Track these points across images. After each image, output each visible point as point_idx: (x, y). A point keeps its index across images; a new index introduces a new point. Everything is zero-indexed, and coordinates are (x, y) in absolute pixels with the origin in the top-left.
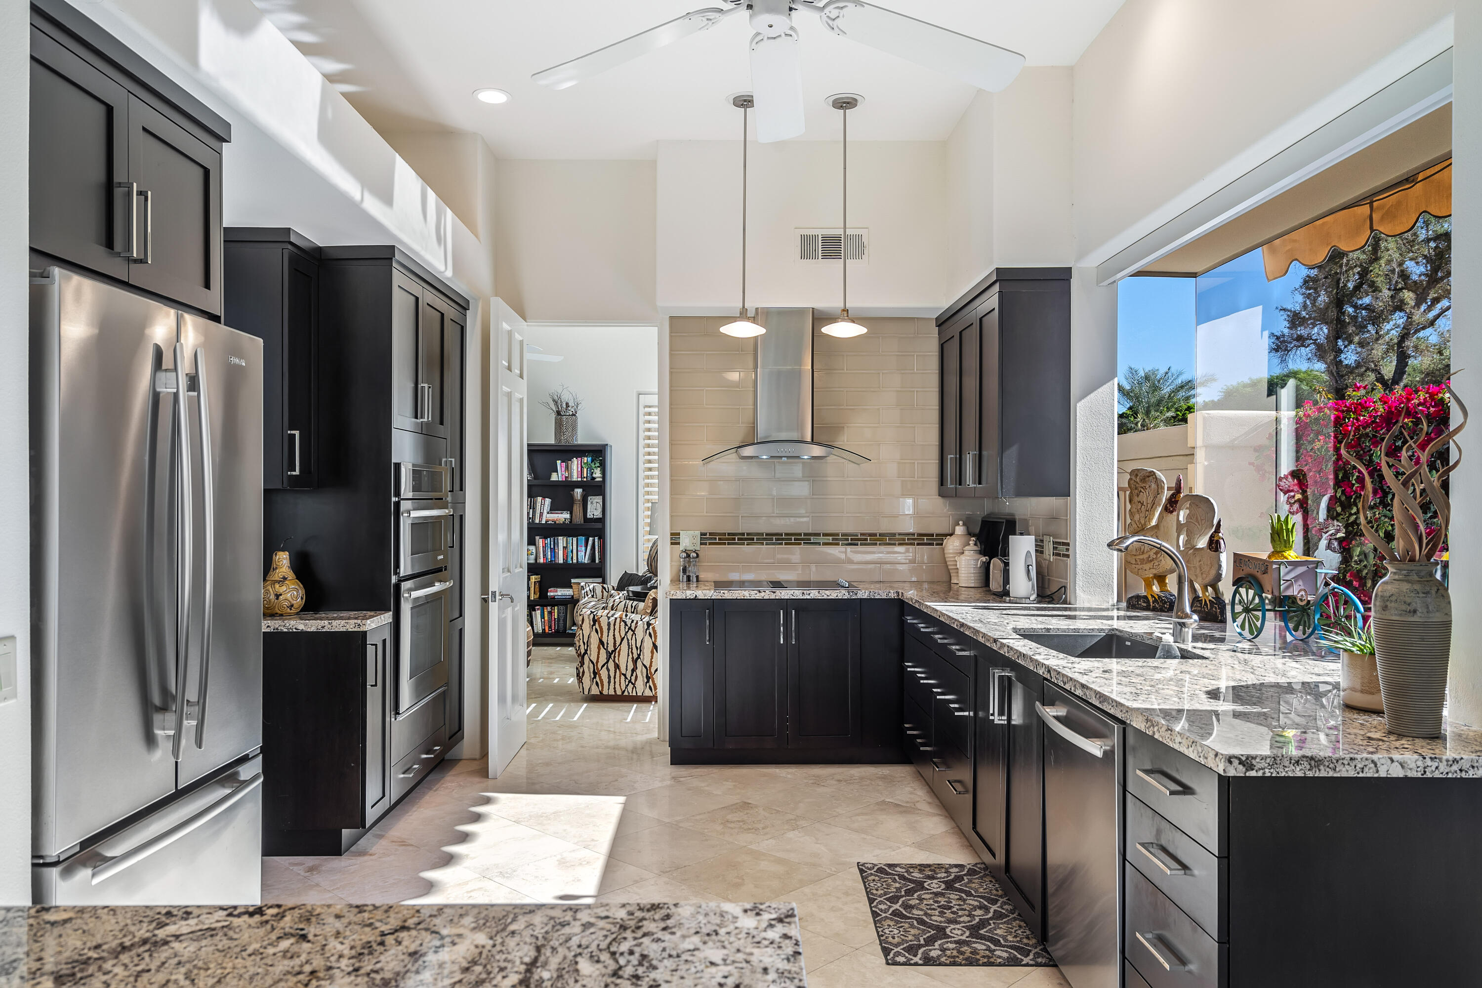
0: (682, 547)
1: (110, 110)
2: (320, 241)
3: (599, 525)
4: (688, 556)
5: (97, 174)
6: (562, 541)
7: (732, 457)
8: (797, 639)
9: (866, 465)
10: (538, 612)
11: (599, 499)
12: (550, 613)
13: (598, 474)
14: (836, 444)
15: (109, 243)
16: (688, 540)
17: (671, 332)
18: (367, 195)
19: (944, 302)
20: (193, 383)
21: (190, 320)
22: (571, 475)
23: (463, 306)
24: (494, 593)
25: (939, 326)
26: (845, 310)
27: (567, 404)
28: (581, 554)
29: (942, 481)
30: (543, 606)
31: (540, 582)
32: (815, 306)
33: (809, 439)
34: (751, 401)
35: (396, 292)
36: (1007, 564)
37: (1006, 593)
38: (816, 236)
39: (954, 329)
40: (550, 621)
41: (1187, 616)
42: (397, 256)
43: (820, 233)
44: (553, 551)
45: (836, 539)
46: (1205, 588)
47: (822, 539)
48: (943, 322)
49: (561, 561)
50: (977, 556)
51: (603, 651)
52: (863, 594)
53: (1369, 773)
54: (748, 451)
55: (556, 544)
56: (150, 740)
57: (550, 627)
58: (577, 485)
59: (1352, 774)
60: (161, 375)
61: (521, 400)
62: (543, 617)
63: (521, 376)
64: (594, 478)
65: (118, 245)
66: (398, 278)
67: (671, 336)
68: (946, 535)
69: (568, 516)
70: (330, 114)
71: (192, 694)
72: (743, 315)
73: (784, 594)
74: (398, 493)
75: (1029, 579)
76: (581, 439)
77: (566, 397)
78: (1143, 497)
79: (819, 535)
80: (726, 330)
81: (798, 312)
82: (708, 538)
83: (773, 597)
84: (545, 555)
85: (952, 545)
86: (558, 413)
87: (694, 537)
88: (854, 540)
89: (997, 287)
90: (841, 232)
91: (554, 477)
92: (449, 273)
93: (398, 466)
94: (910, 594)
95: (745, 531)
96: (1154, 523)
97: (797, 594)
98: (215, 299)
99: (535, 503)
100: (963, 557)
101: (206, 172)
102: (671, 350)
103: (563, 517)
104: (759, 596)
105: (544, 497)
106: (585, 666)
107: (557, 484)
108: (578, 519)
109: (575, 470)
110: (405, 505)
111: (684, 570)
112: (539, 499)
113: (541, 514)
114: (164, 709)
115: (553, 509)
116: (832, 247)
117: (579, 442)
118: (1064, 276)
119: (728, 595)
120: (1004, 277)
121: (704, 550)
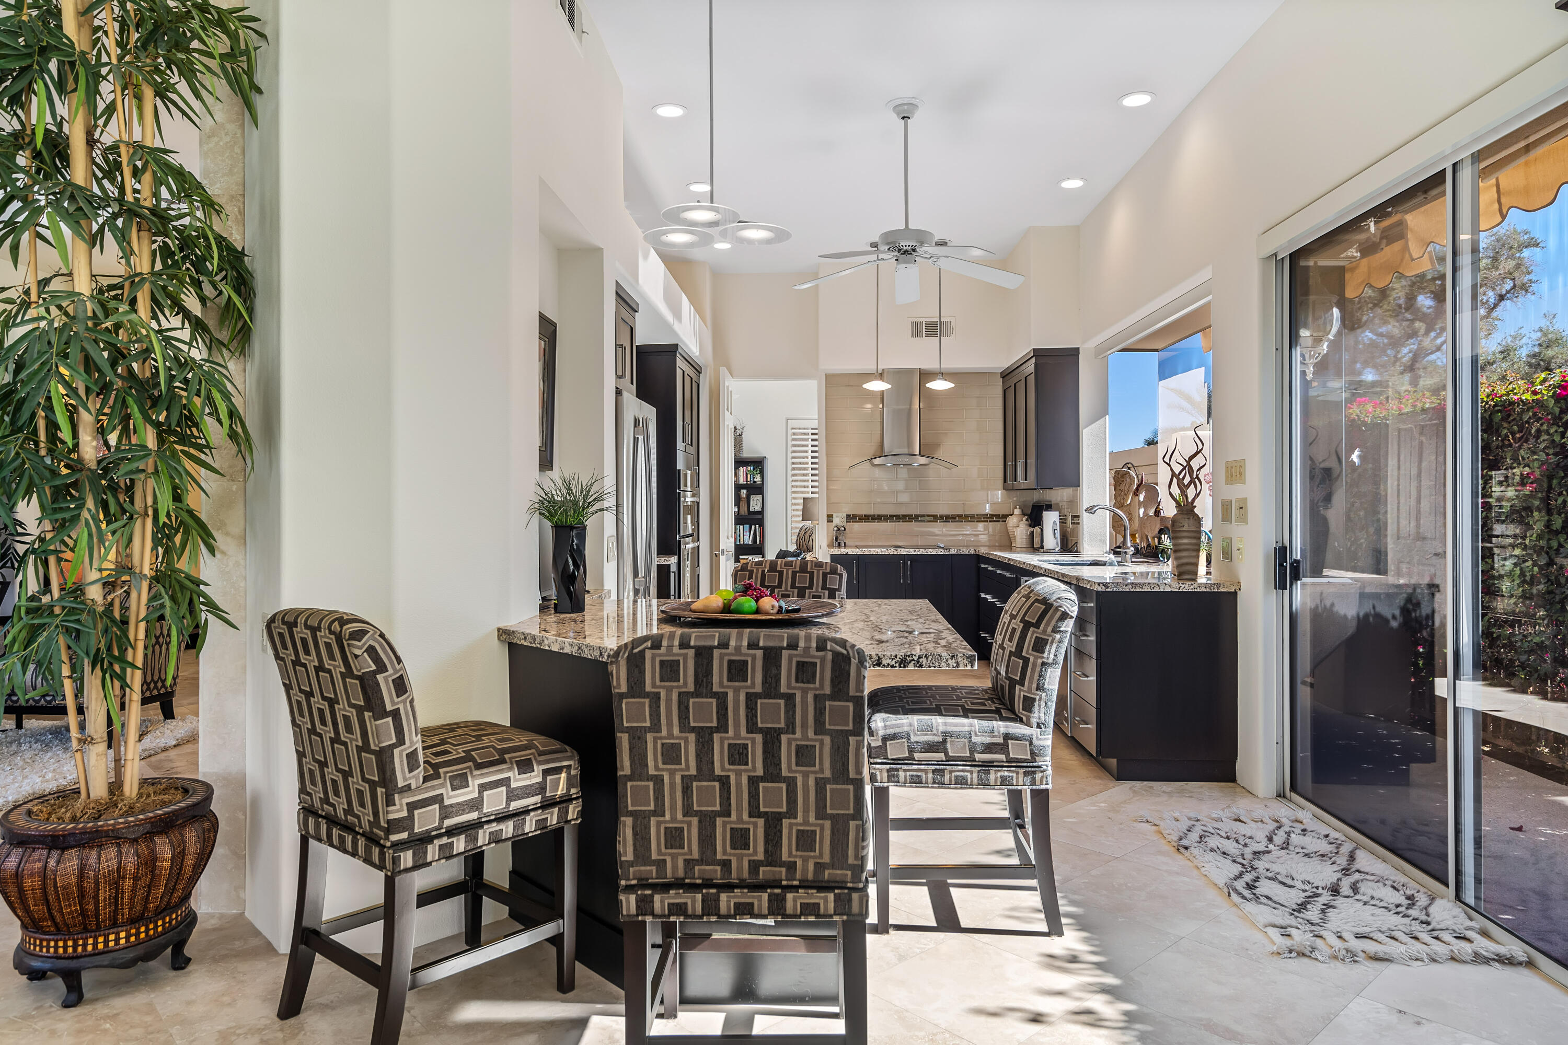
0: (834, 524)
3: (760, 516)
4: (839, 529)
7: (868, 464)
8: (912, 580)
9: (955, 470)
11: (760, 497)
13: (758, 479)
14: (935, 456)
16: (838, 520)
17: (826, 384)
19: (1005, 363)
21: (643, 404)
22: (738, 480)
23: (699, 371)
24: (723, 550)
25: (1003, 378)
26: (940, 372)
28: (747, 538)
29: (1005, 481)
32: (922, 367)
33: (917, 453)
34: (880, 429)
35: (678, 370)
36: (1042, 530)
37: (1042, 547)
38: (921, 323)
39: (1011, 382)
41: (1128, 548)
42: (679, 348)
43: (924, 320)
45: (935, 518)
46: (1153, 538)
47: (926, 519)
48: (1006, 375)
50: (1028, 528)
52: (953, 551)
53: (1156, 590)
54: (877, 461)
58: (742, 487)
59: (1149, 590)
60: (636, 430)
64: (755, 482)
66: (680, 363)
67: (826, 387)
68: (1008, 515)
69: (737, 510)
70: (666, 284)
71: (643, 573)
72: (877, 376)
73: (903, 552)
74: (679, 488)
75: (1055, 538)
76: (751, 453)
78: (1122, 487)
79: (924, 515)
80: (866, 386)
81: (910, 372)
82: (851, 518)
83: (896, 553)
85: (1012, 521)
87: (842, 517)
88: (947, 519)
89: (1033, 360)
90: (938, 320)
92: (697, 354)
93: (679, 472)
94: (983, 551)
95: (877, 513)
96: (1129, 502)
97: (912, 551)
98: (634, 389)
100: (1018, 529)
101: (632, 328)
102: (826, 395)
104: (887, 553)
108: (744, 512)
109: (741, 475)
111: (836, 539)
114: (637, 577)
116: (932, 329)
117: (745, 455)
118: (1075, 352)
119: (867, 552)
120: (1038, 354)
121: (849, 526)
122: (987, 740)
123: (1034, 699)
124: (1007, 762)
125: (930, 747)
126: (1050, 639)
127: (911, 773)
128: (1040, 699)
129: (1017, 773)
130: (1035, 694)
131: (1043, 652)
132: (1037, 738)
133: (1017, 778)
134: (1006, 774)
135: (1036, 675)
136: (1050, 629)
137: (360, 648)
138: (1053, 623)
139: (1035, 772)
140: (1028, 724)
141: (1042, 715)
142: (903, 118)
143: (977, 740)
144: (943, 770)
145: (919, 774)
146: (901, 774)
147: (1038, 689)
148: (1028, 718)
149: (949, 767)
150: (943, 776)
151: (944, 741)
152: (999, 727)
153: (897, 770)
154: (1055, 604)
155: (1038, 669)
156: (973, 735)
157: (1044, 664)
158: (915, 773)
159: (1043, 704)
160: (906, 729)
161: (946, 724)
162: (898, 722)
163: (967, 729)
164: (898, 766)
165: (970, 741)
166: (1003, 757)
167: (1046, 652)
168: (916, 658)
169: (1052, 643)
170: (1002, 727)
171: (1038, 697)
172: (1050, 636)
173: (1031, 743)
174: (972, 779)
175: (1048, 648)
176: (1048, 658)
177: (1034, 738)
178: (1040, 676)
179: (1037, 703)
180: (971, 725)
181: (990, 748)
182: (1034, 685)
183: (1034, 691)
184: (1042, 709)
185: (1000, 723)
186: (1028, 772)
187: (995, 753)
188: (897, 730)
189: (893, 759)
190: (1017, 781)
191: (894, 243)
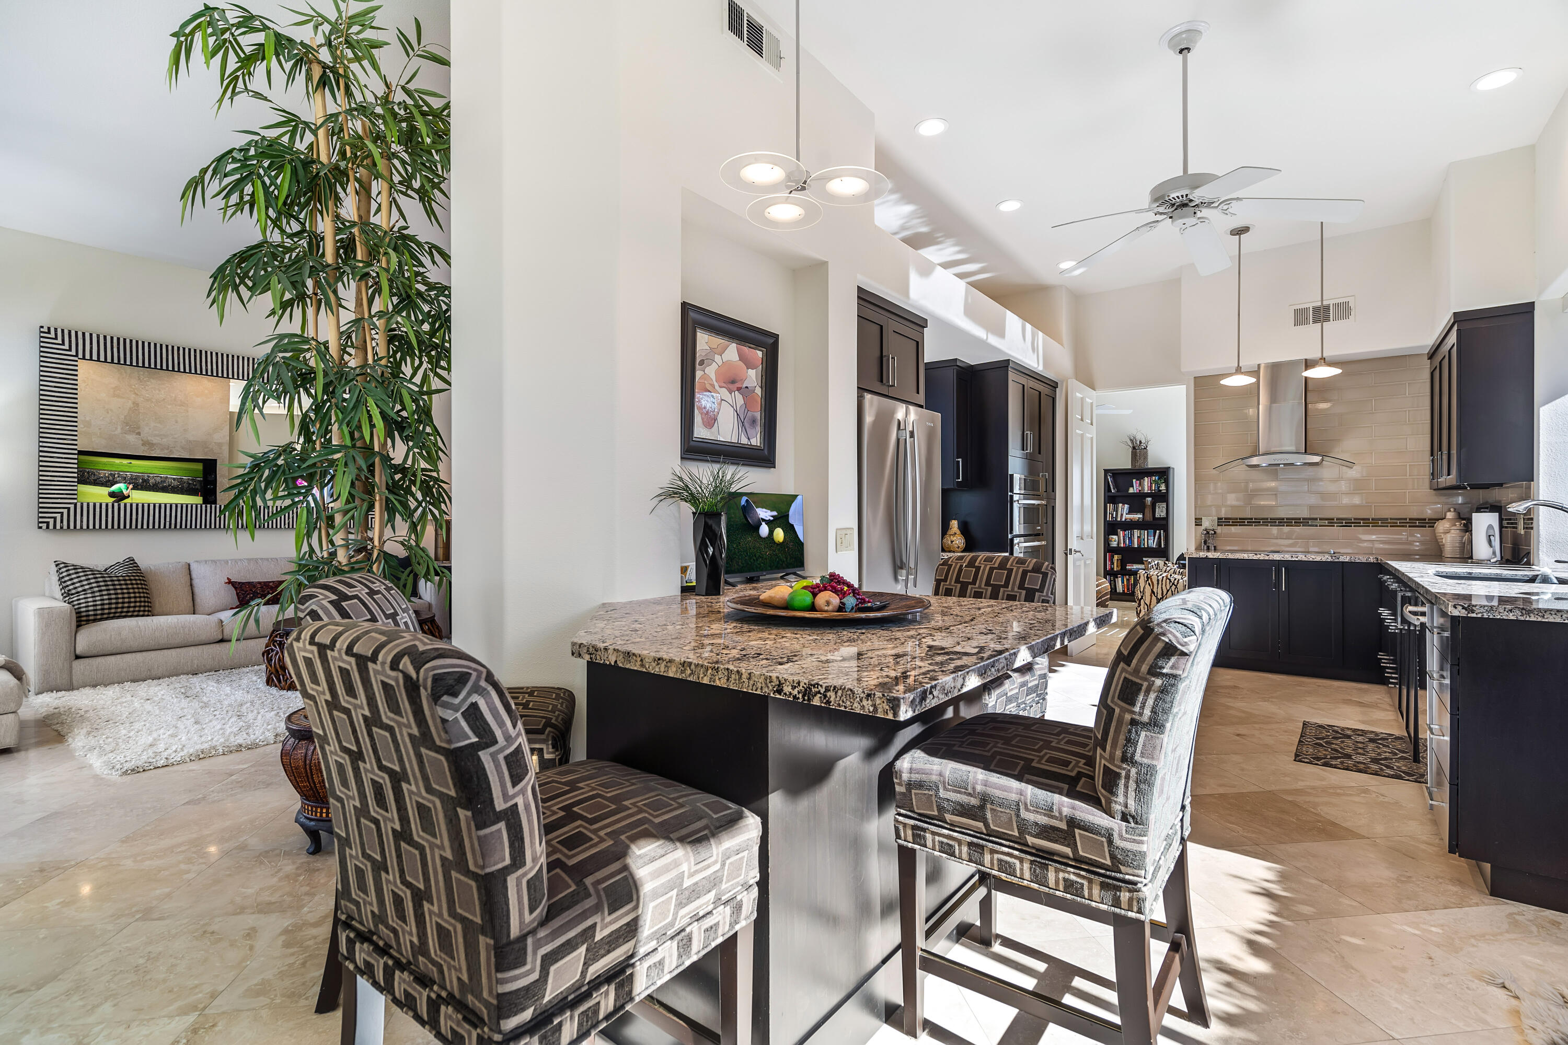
0: (1203, 527)
1: (881, 327)
2: (973, 362)
3: (1164, 522)
4: (1208, 533)
5: (878, 354)
6: (1136, 533)
7: (1240, 465)
8: (1287, 588)
10: (1120, 579)
11: (1164, 505)
12: (1128, 580)
13: (1163, 487)
14: (1327, 454)
15: (882, 381)
16: (1209, 522)
17: (1195, 387)
18: (990, 336)
20: (912, 435)
21: (911, 408)
22: (1143, 489)
23: (1054, 385)
25: (1430, 359)
26: (1323, 359)
27: (1141, 442)
28: (1151, 542)
29: (1432, 478)
30: (1123, 575)
31: (1121, 560)
33: (1303, 451)
34: (1256, 428)
35: (1011, 384)
38: (1308, 309)
39: (1438, 362)
40: (1128, 586)
42: (1011, 364)
43: (1311, 306)
44: (1131, 539)
45: (1331, 522)
47: (1318, 522)
48: (1432, 354)
49: (1136, 546)
51: (1154, 598)
52: (1345, 558)
54: (1255, 461)
55: (1132, 535)
56: (896, 580)
57: (1128, 589)
58: (1148, 495)
60: (900, 432)
61: (1092, 438)
62: (1123, 582)
63: (1092, 424)
64: (1161, 491)
65: (884, 381)
66: (1012, 376)
67: (1195, 390)
69: (1141, 516)
70: (970, 301)
71: (912, 565)
72: (1239, 370)
73: (1275, 557)
74: (1012, 491)
75: (1491, 545)
76: (1151, 464)
77: (1139, 437)
79: (1316, 519)
80: (1226, 382)
81: (1292, 363)
82: (1222, 522)
83: (1267, 558)
84: (1124, 542)
86: (1134, 448)
87: (1212, 520)
88: (1348, 523)
89: (1454, 329)
90: (1329, 302)
91: (1131, 490)
92: (1041, 368)
93: (1012, 476)
97: (1285, 557)
98: (921, 398)
99: (1117, 508)
101: (917, 343)
102: (1195, 399)
103: (1138, 516)
104: (1255, 557)
105: (1124, 504)
106: (1142, 607)
107: (1133, 495)
108: (1149, 517)
109: (1147, 485)
110: (1016, 497)
111: (1205, 542)
112: (1120, 505)
113: (1122, 515)
114: (902, 568)
115: (1131, 511)
116: (1321, 314)
117: (1149, 466)
118: (1527, 310)
119: (1231, 556)
120: (1460, 318)
121: (1219, 530)
122: (1043, 820)
123: (1118, 775)
124: (1075, 860)
125: (964, 811)
126: (1145, 684)
127: (941, 839)
128: (1128, 777)
129: (1090, 881)
130: (1120, 767)
131: (1133, 705)
132: (1121, 837)
133: (1090, 889)
134: (1072, 877)
135: (1122, 740)
136: (1144, 668)
137: (302, 611)
138: (1150, 659)
139: (1119, 889)
140: (1109, 812)
141: (1131, 803)
142: (1181, 51)
143: (1031, 817)
144: (982, 847)
145: (951, 842)
146: (929, 836)
147: (1124, 759)
148: (1109, 802)
149: (990, 845)
150: (982, 854)
151: (982, 807)
152: (1061, 804)
153: (924, 830)
154: (1157, 630)
155: (1124, 729)
156: (1022, 807)
157: (1134, 722)
158: (945, 840)
159: (1132, 785)
160: (934, 778)
161: (985, 783)
162: (928, 766)
163: (1014, 797)
164: (926, 825)
165: (1018, 816)
166: (1068, 851)
167: (1138, 705)
168: (822, 691)
169: (1148, 691)
170: (1065, 805)
171: (1123, 773)
172: (1146, 680)
173: (1110, 842)
174: (1022, 870)
175: (1141, 698)
176: (1141, 714)
177: (1116, 836)
178: (1128, 740)
179: (1122, 782)
180: (1021, 793)
181: (1046, 832)
182: (1118, 753)
183: (1117, 762)
184: (1132, 794)
185: (1065, 799)
186: (1108, 884)
187: (1055, 842)
188: (924, 777)
189: (920, 814)
190: (1090, 894)
191: (1162, 197)
